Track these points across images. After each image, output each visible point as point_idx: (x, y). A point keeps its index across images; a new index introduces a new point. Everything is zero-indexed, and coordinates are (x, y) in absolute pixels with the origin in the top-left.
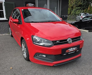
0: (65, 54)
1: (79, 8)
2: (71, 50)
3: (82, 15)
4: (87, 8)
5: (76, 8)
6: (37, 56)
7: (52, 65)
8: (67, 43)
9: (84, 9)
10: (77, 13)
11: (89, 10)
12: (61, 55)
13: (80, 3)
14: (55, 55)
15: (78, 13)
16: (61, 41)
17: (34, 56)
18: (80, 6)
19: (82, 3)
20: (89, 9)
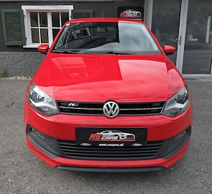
0: (84, 144)
14: (60, 141)
16: (81, 105)
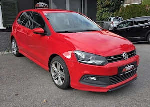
1: (107, 10)
2: (128, 68)
3: (112, 20)
4: (119, 9)
5: (103, 9)
6: (85, 80)
7: (106, 91)
8: (123, 59)
9: (113, 11)
10: (103, 17)
11: (122, 13)
12: (118, 76)
13: (107, 2)
14: (110, 77)
15: (106, 17)
17: (80, 80)
18: (108, 6)
19: (110, 3)
20: (121, 11)
